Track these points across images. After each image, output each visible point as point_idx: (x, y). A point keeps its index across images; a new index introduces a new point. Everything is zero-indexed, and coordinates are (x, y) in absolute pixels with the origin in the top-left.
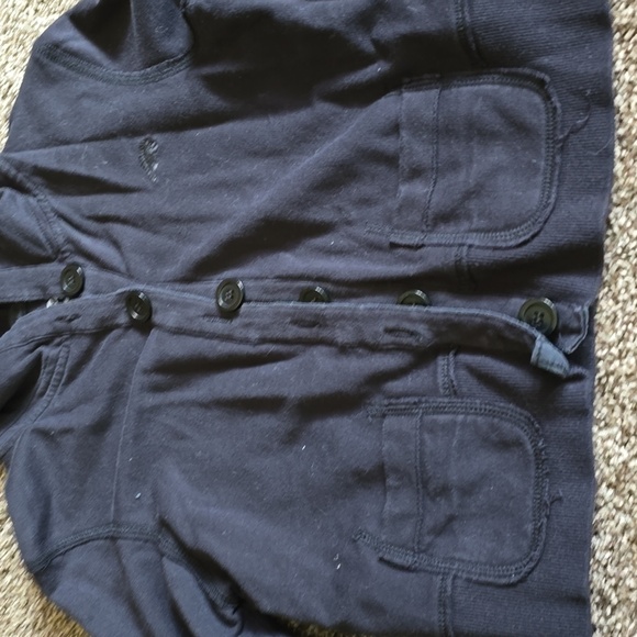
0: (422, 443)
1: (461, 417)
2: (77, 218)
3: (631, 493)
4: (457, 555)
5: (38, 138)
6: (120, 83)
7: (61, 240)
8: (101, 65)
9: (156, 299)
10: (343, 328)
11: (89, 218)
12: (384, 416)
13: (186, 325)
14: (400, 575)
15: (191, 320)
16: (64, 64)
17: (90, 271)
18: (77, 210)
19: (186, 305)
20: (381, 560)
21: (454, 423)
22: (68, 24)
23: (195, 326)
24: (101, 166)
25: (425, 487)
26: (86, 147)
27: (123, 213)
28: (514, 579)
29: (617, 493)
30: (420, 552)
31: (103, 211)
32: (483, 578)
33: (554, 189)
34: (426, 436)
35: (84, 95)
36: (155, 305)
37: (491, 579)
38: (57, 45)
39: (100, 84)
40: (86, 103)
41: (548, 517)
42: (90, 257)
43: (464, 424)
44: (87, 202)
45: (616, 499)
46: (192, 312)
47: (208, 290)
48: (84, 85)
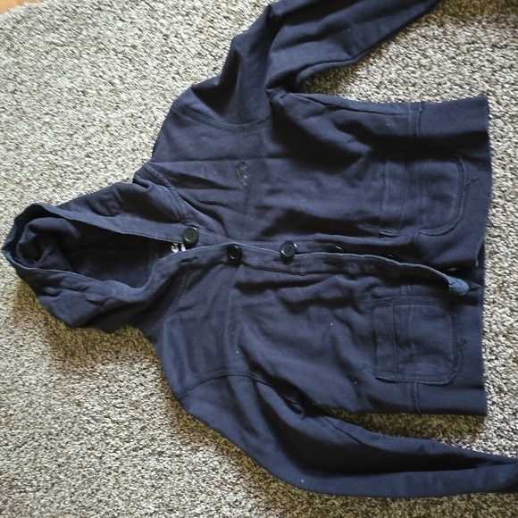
0: (394, 319)
1: (413, 306)
2: (195, 202)
3: (514, 339)
4: (417, 373)
5: (173, 156)
6: (226, 129)
7: (185, 212)
8: (213, 119)
9: (246, 250)
10: (352, 266)
11: (202, 202)
12: (374, 308)
13: (264, 265)
14: (388, 385)
15: (266, 262)
16: (191, 117)
17: (202, 231)
18: (195, 197)
19: (264, 254)
20: (378, 379)
21: (410, 309)
22: (192, 93)
23: (269, 266)
24: (213, 175)
25: (397, 341)
26: (205, 163)
27: (225, 201)
28: (447, 381)
29: (507, 339)
30: (398, 372)
31: (211, 199)
32: (431, 383)
33: (462, 208)
34: (396, 316)
35: (204, 134)
36: (244, 253)
37: (436, 383)
38: (187, 106)
39: (213, 129)
40: (204, 139)
41: (461, 351)
42: (202, 223)
43: (415, 309)
44: (201, 193)
45: (507, 342)
46: (268, 258)
47: (275, 246)
48: (202, 129)
